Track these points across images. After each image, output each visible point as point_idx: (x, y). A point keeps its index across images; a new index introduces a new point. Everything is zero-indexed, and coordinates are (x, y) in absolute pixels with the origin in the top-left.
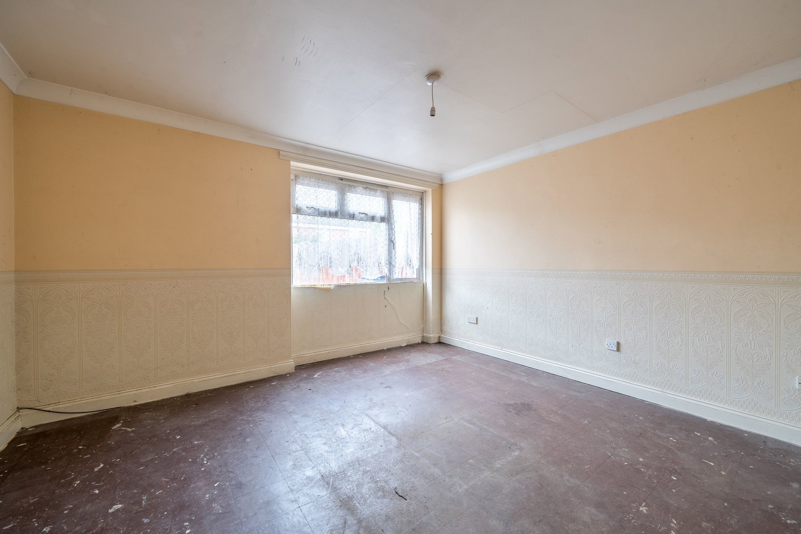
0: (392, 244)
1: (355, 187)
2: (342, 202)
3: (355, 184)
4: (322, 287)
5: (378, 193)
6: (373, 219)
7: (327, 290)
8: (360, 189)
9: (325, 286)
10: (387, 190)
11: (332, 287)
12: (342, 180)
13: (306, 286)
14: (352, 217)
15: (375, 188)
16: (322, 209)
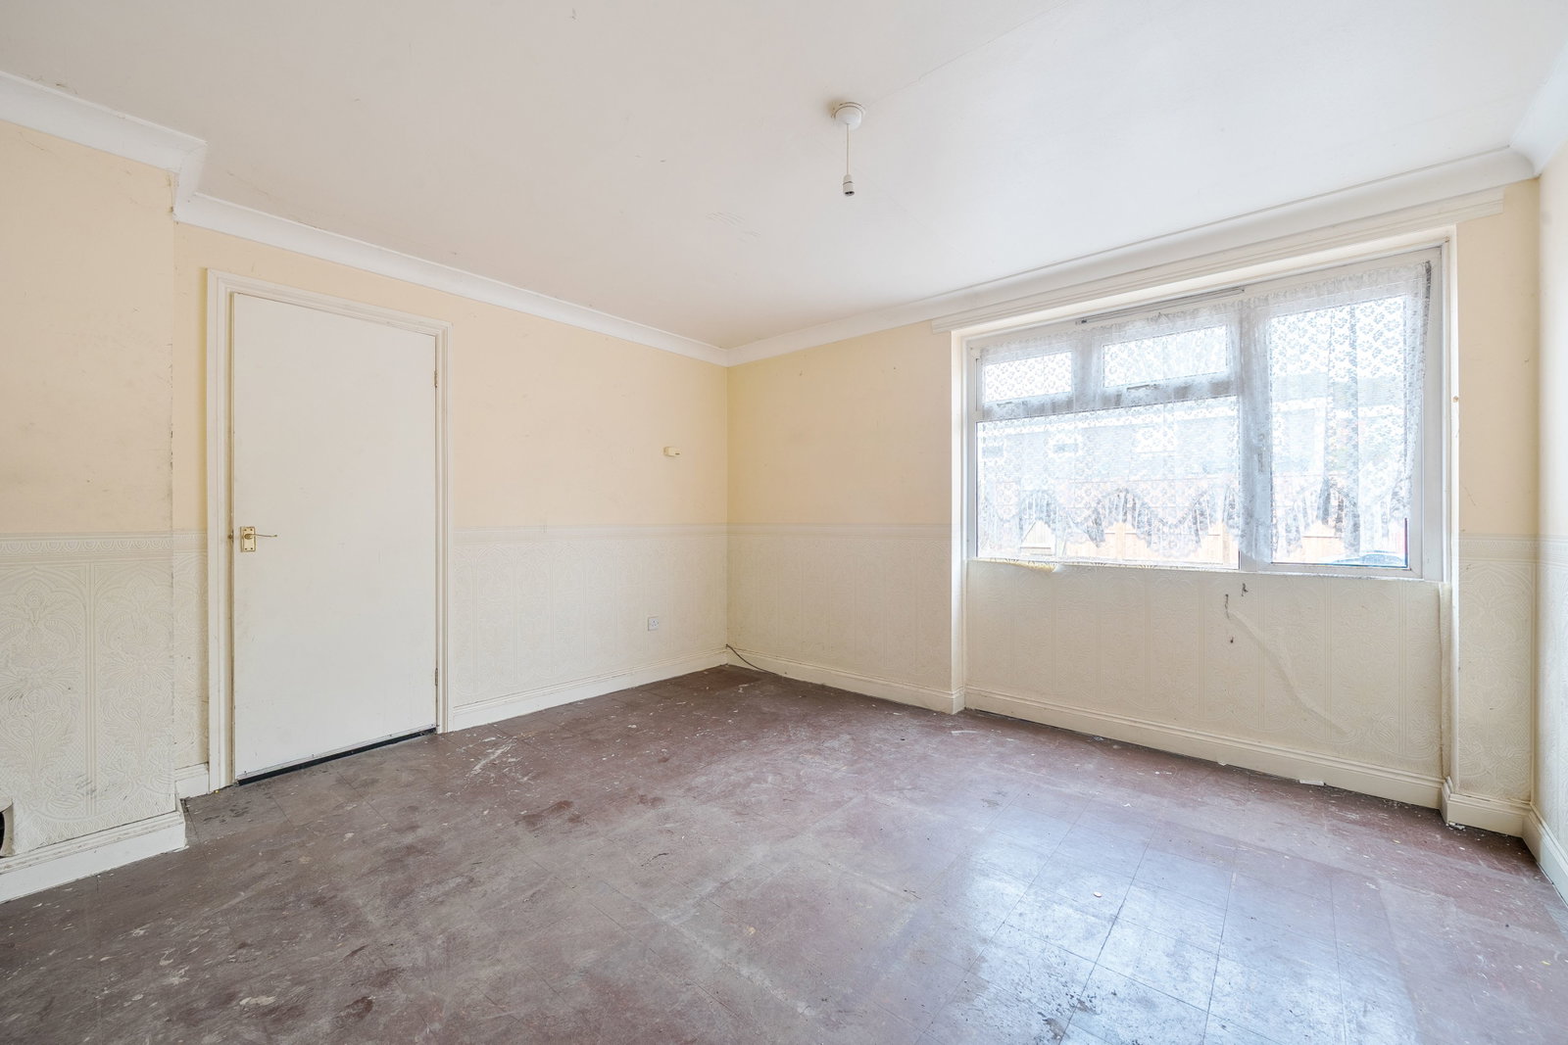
0: (1256, 457)
1: (1120, 327)
2: (1083, 373)
3: (1119, 320)
4: (1031, 564)
5: (1204, 316)
6: (1183, 393)
7: (1041, 574)
8: (1138, 325)
9: (1037, 564)
10: (1241, 296)
11: (1057, 568)
12: (1084, 322)
13: (998, 561)
14: (1115, 401)
15: (1191, 307)
16: (1035, 402)
